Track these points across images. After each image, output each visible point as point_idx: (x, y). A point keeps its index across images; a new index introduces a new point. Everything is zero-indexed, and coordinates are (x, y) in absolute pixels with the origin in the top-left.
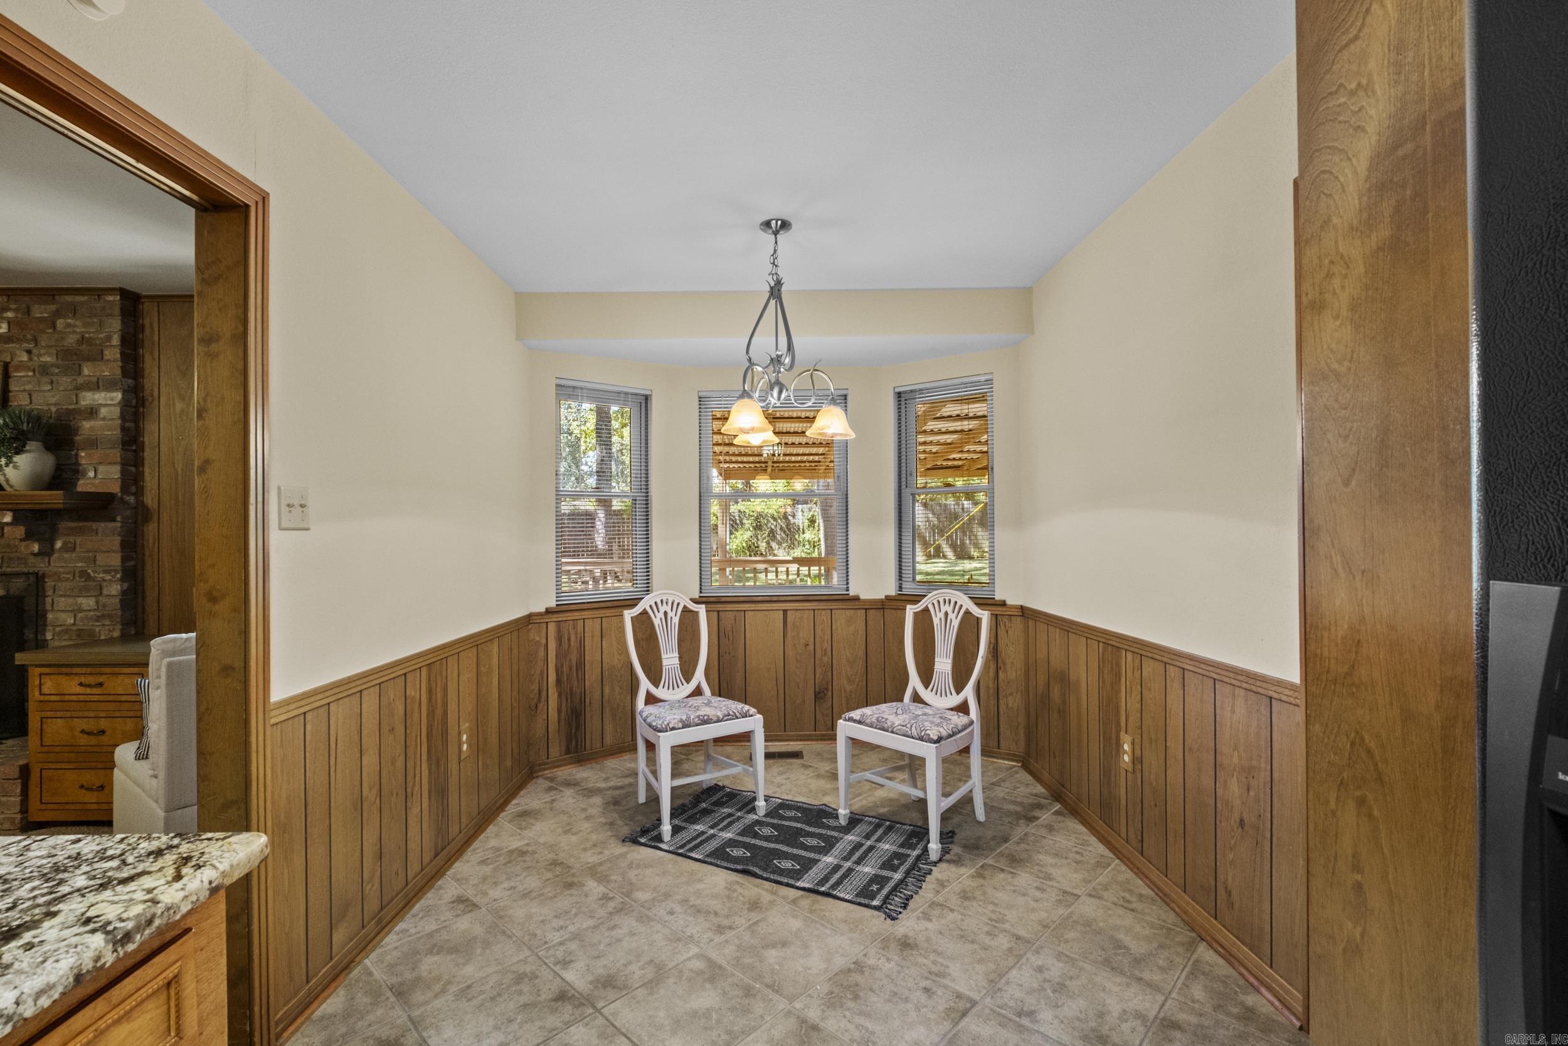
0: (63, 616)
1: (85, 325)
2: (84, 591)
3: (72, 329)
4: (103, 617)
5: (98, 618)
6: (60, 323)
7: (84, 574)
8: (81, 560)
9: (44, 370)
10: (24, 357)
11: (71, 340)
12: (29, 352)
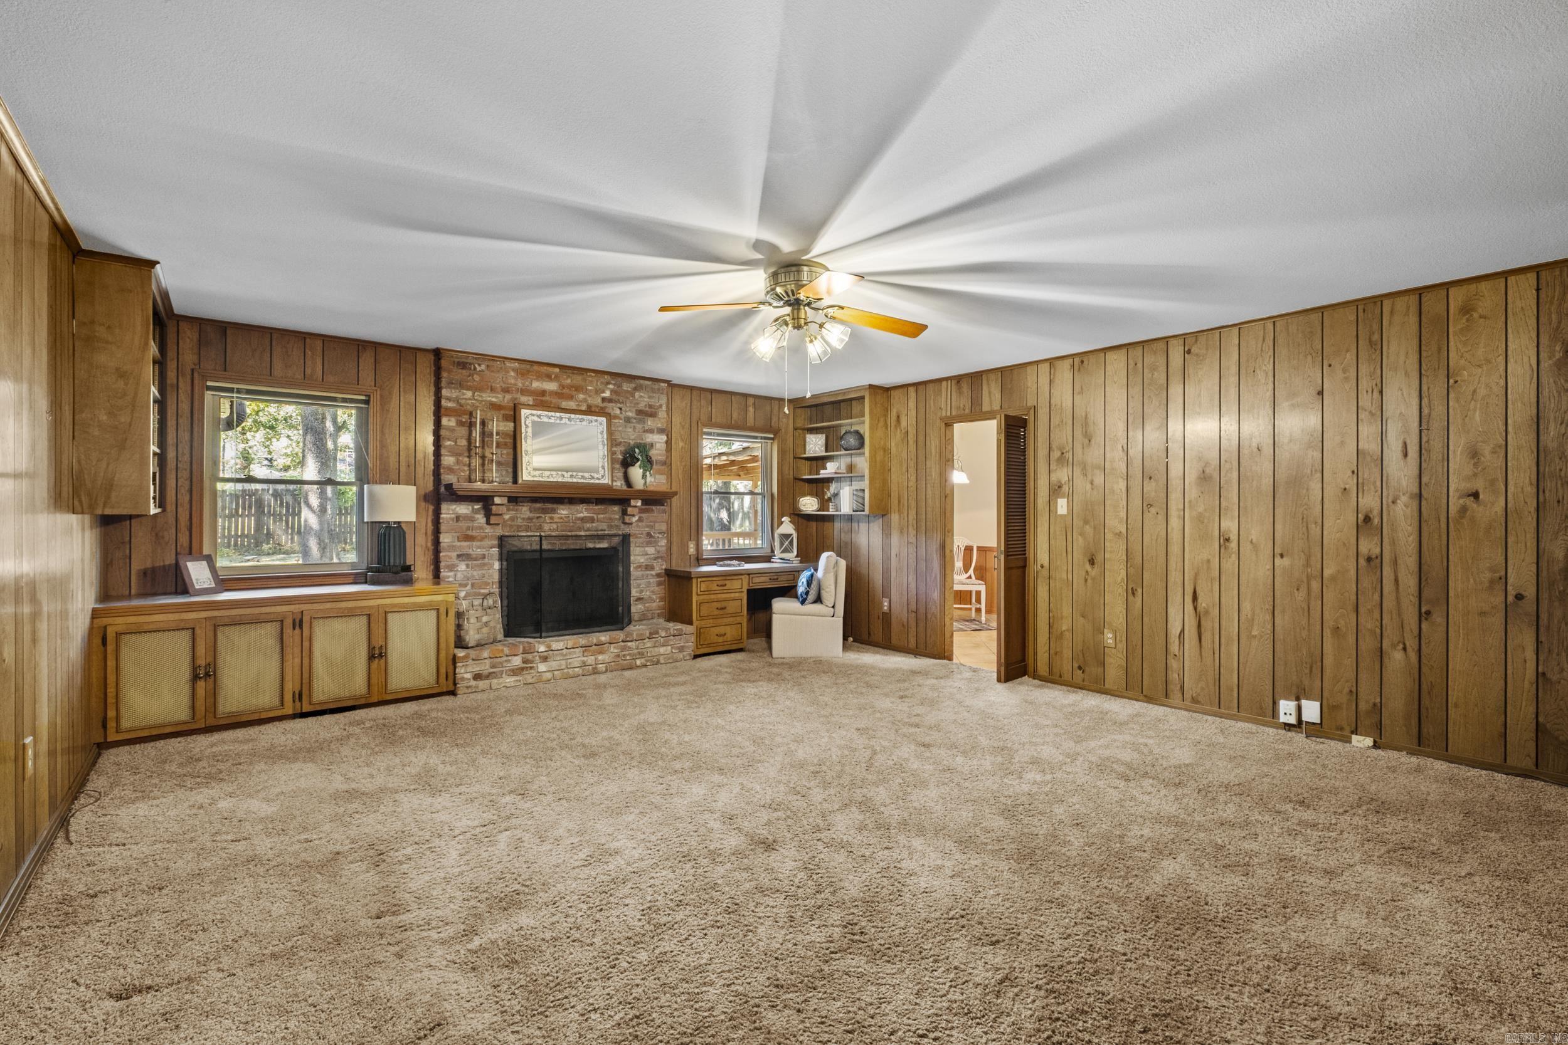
0: (639, 558)
1: (650, 397)
2: (649, 544)
3: (643, 399)
4: (658, 558)
5: (655, 559)
6: (637, 394)
7: (649, 535)
8: (648, 526)
9: (628, 420)
10: (618, 412)
11: (642, 406)
12: (621, 409)
